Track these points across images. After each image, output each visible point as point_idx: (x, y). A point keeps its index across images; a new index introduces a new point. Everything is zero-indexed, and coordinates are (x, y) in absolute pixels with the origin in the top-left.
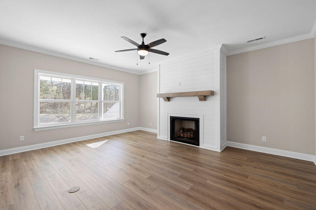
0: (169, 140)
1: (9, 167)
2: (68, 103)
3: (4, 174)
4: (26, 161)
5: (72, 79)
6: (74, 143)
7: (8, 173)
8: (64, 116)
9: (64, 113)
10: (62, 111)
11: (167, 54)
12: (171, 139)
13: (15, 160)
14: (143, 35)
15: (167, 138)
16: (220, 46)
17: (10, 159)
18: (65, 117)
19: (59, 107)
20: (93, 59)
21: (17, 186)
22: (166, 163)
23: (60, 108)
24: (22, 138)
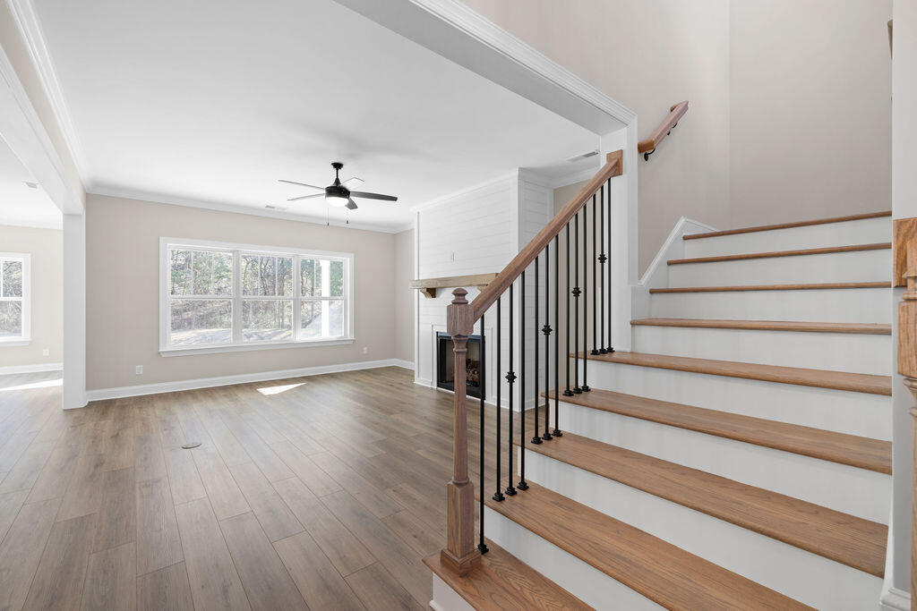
0: (435, 387)
1: (112, 415)
2: (273, 302)
3: (103, 422)
4: (141, 408)
5: (233, 252)
6: (237, 386)
7: (109, 421)
8: (262, 333)
9: (265, 327)
10: (258, 322)
11: (394, 199)
12: (438, 386)
13: (123, 406)
14: (338, 166)
15: (432, 383)
16: (516, 173)
17: (117, 404)
18: (263, 336)
19: (251, 312)
20: (273, 208)
21: (116, 436)
22: (377, 424)
23: (255, 313)
24: (139, 369)
